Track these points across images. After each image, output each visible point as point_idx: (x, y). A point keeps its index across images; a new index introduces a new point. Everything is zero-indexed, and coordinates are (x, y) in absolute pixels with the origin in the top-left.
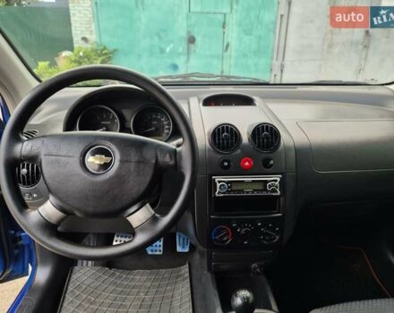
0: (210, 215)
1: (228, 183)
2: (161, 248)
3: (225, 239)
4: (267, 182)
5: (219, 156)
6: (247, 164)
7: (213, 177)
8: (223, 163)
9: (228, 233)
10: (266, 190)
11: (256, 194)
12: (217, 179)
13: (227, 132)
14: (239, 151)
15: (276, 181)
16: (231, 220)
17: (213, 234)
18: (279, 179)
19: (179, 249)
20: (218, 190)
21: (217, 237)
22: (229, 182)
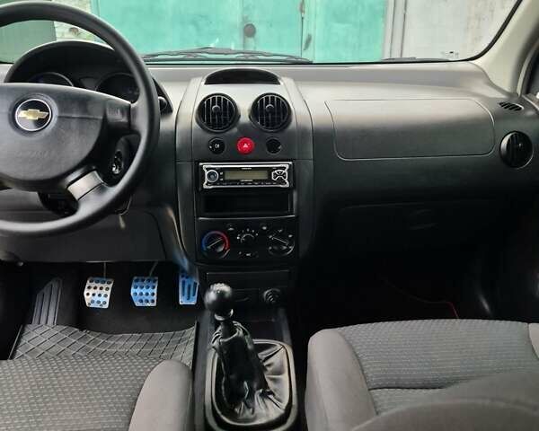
0: (198, 217)
1: (219, 170)
2: (155, 298)
3: (221, 249)
4: (272, 169)
5: (209, 136)
6: (246, 146)
7: (201, 164)
8: (213, 144)
9: (224, 241)
10: (269, 180)
11: (256, 186)
12: (205, 166)
13: (219, 104)
14: (235, 130)
15: (284, 168)
16: (227, 222)
17: (203, 242)
18: (287, 167)
19: (182, 301)
20: (207, 180)
21: (209, 247)
22: (222, 169)
